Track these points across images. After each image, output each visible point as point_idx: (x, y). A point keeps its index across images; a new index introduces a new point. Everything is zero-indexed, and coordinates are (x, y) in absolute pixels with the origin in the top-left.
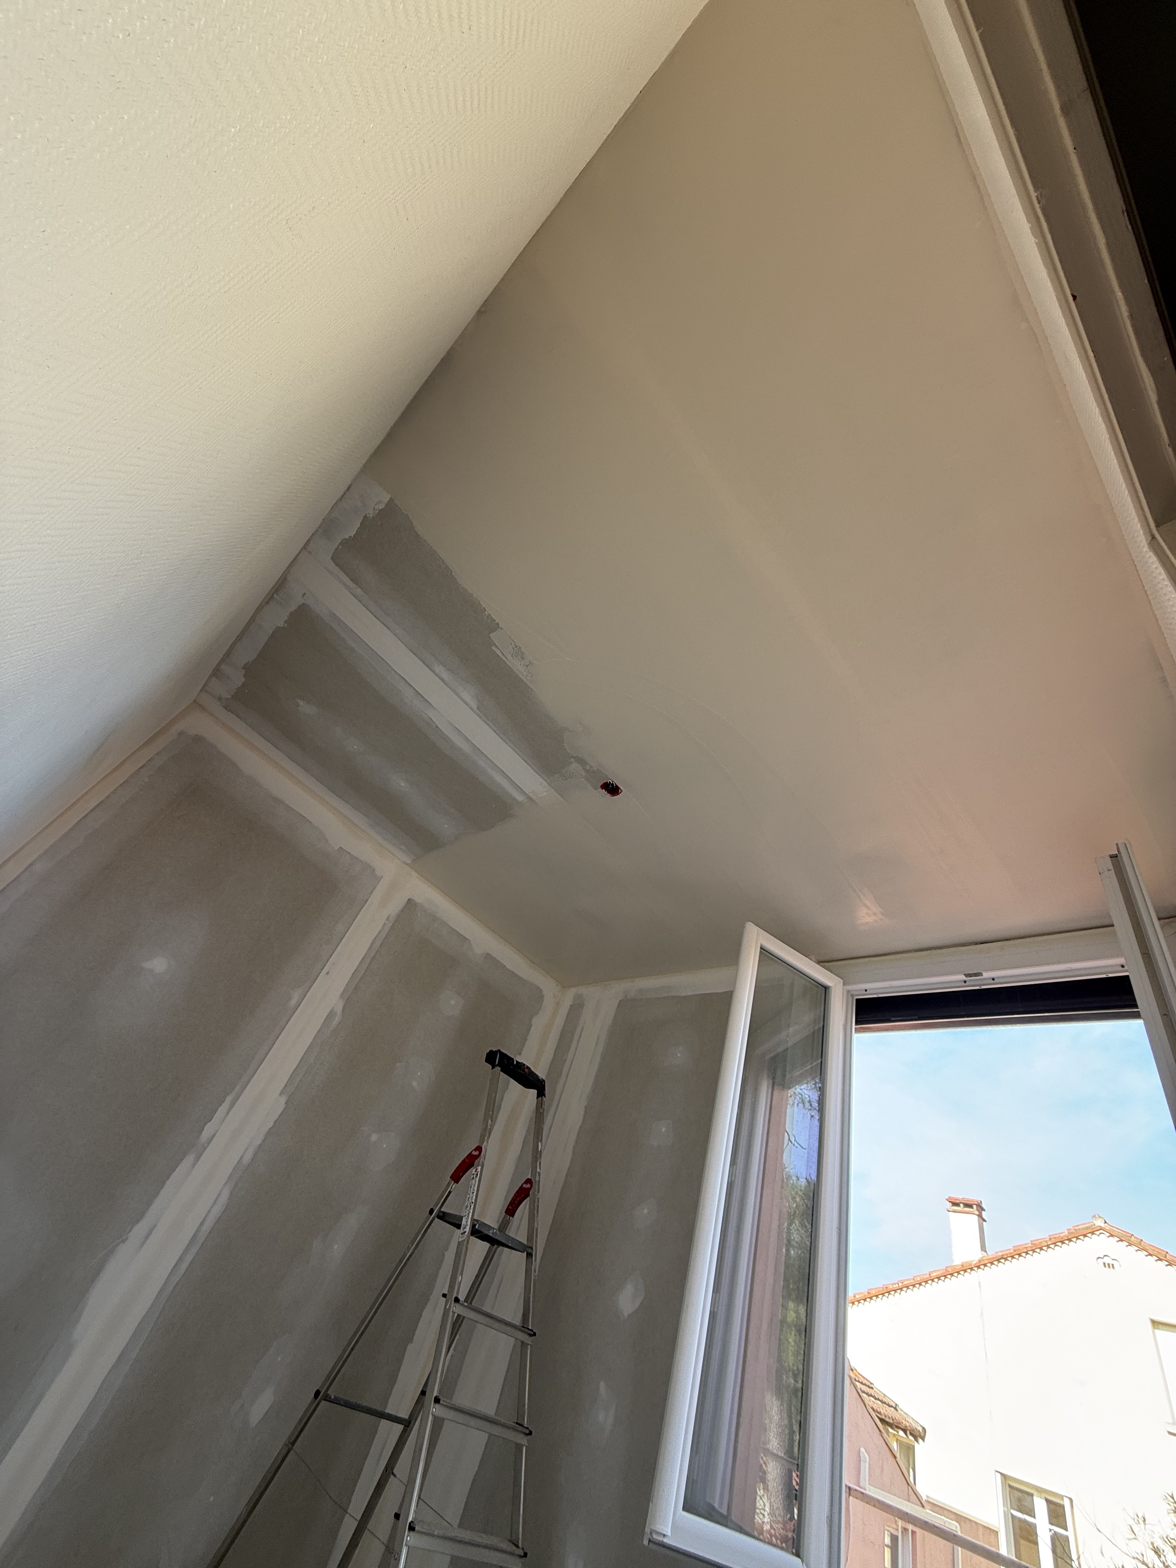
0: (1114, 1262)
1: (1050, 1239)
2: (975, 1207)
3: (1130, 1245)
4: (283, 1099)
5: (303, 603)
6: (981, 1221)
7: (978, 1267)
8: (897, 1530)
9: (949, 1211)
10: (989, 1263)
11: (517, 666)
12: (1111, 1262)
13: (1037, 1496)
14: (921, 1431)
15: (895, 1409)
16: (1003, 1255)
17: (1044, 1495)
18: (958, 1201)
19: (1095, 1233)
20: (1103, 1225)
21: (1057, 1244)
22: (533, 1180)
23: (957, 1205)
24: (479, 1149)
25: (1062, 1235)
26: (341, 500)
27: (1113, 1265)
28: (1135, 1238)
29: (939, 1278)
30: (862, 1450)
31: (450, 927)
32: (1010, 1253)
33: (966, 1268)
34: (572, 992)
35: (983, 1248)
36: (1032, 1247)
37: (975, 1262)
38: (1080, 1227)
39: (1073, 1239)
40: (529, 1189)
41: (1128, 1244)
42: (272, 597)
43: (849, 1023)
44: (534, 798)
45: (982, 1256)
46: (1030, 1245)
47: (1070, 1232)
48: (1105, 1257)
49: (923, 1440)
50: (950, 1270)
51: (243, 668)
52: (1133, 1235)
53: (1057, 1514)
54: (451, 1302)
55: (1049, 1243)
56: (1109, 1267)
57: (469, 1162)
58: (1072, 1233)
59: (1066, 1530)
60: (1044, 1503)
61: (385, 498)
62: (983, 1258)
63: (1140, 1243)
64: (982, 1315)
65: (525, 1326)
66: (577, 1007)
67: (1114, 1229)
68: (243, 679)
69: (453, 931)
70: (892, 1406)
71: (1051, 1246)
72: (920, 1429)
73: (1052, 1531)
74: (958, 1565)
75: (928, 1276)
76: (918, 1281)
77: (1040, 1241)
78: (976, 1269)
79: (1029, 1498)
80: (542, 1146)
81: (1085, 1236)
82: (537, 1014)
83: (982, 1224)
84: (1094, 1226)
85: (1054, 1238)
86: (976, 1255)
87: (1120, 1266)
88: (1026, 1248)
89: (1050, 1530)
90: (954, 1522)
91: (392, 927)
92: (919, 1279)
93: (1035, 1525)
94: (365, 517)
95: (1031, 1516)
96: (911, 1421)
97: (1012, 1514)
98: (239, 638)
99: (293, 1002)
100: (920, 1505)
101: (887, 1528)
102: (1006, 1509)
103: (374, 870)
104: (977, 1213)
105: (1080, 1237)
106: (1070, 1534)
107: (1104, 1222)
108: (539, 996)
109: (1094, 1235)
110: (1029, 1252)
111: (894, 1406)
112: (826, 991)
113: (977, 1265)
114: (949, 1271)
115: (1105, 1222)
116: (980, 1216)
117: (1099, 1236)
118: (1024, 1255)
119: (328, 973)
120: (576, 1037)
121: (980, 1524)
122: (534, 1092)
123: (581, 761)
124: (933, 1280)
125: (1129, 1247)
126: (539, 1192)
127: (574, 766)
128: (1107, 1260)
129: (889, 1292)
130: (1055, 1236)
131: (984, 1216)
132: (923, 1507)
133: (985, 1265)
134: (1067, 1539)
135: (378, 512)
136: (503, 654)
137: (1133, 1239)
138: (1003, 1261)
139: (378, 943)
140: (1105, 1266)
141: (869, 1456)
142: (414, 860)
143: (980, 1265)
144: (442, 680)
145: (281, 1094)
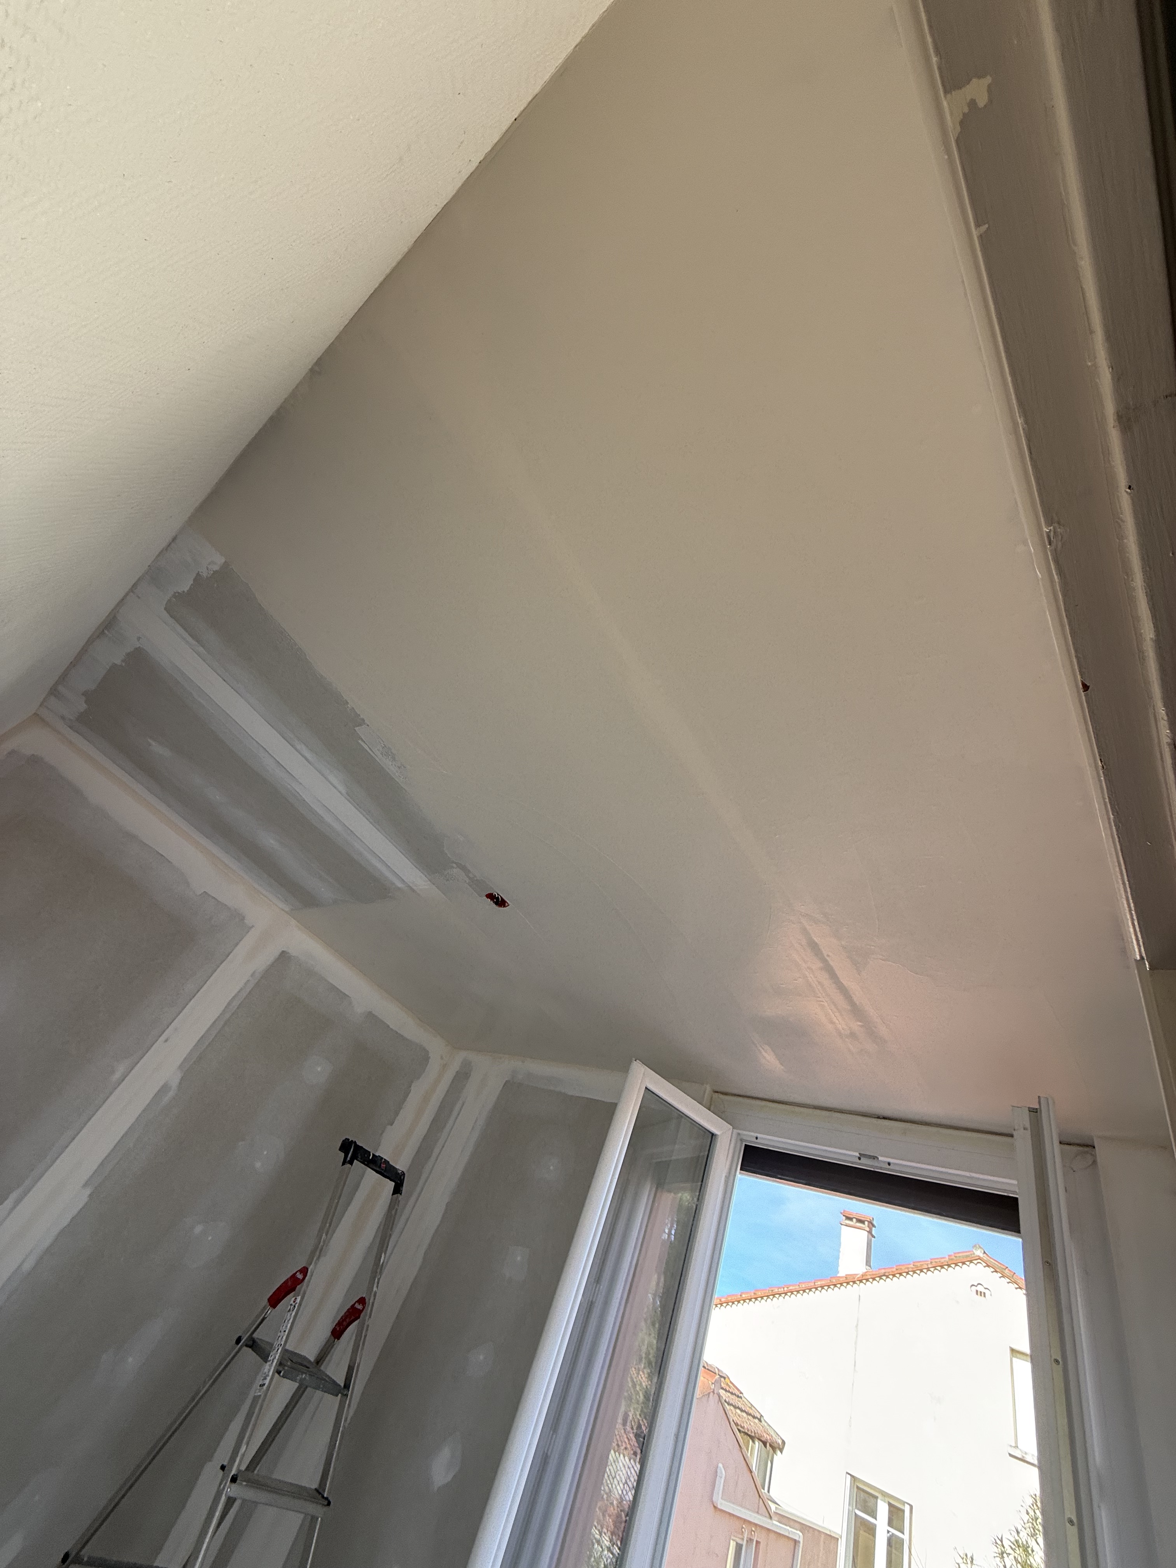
0: (987, 1291)
1: (931, 1262)
2: (866, 1223)
3: (1003, 1276)
4: (88, 1191)
5: (139, 647)
6: (870, 1236)
7: (861, 1281)
8: (743, 1539)
9: (842, 1224)
10: (871, 1278)
11: (390, 767)
12: (983, 1290)
13: (882, 1500)
14: (780, 1443)
15: (760, 1420)
16: (885, 1273)
17: (887, 1499)
18: (851, 1216)
19: (974, 1261)
20: (981, 1255)
21: (937, 1268)
22: (367, 1300)
23: (850, 1219)
24: (304, 1271)
25: (943, 1260)
26: (166, 549)
27: (984, 1293)
28: (1009, 1270)
29: (822, 1287)
30: (720, 1465)
31: (329, 982)
32: (893, 1272)
33: (850, 1280)
34: (462, 1055)
35: (868, 1263)
36: (913, 1268)
37: (858, 1276)
38: (960, 1255)
39: (952, 1265)
40: (360, 1311)
41: (1001, 1275)
42: (103, 633)
43: (733, 1170)
44: (415, 888)
45: (866, 1271)
46: (912, 1266)
47: (951, 1258)
48: (979, 1286)
49: (781, 1452)
50: (834, 1281)
51: (83, 694)
52: (1007, 1267)
53: (896, 1515)
54: (226, 1483)
55: (930, 1266)
56: (981, 1295)
57: (291, 1286)
58: (952, 1259)
59: (903, 1534)
60: (886, 1507)
61: (220, 560)
62: (866, 1272)
63: (1013, 1276)
64: (857, 1326)
65: (320, 1491)
66: (462, 1076)
67: (991, 1260)
68: (85, 706)
69: (333, 988)
70: (757, 1418)
71: (931, 1269)
72: (780, 1442)
73: (890, 1533)
74: (797, 1566)
75: (813, 1284)
76: (803, 1288)
77: (921, 1263)
78: (858, 1282)
79: (872, 1500)
80: (385, 1258)
81: (964, 1263)
82: (418, 1078)
83: (871, 1240)
84: (973, 1256)
85: (935, 1262)
86: (860, 1268)
87: (991, 1295)
88: (908, 1268)
89: (888, 1532)
90: (798, 1532)
91: (257, 985)
92: (803, 1286)
93: (875, 1525)
94: (198, 574)
95: (873, 1517)
96: (772, 1433)
97: (855, 1513)
98: (73, 664)
99: (117, 1075)
100: (768, 1515)
101: (732, 1537)
102: (851, 1508)
103: (244, 918)
104: (868, 1229)
105: (959, 1264)
106: (906, 1537)
107: (983, 1252)
108: (424, 1058)
109: (972, 1264)
110: (910, 1273)
111: (759, 1417)
112: (712, 1138)
113: (860, 1279)
114: (832, 1282)
115: (985, 1253)
116: (870, 1232)
117: (976, 1265)
118: (904, 1274)
119: (166, 1041)
120: (455, 1113)
121: (823, 1533)
122: (391, 1185)
123: (463, 868)
124: (816, 1289)
125: (1002, 1278)
126: (370, 1317)
127: (456, 871)
128: (980, 1288)
129: (774, 1295)
130: (936, 1260)
131: (873, 1233)
132: (771, 1518)
133: (867, 1280)
134: (902, 1541)
135: (212, 572)
136: (370, 749)
137: (1006, 1271)
138: (884, 1278)
139: (236, 1004)
140: (977, 1294)
141: (726, 1473)
142: (292, 910)
143: (863, 1279)
144: (307, 760)
145: (86, 1185)
